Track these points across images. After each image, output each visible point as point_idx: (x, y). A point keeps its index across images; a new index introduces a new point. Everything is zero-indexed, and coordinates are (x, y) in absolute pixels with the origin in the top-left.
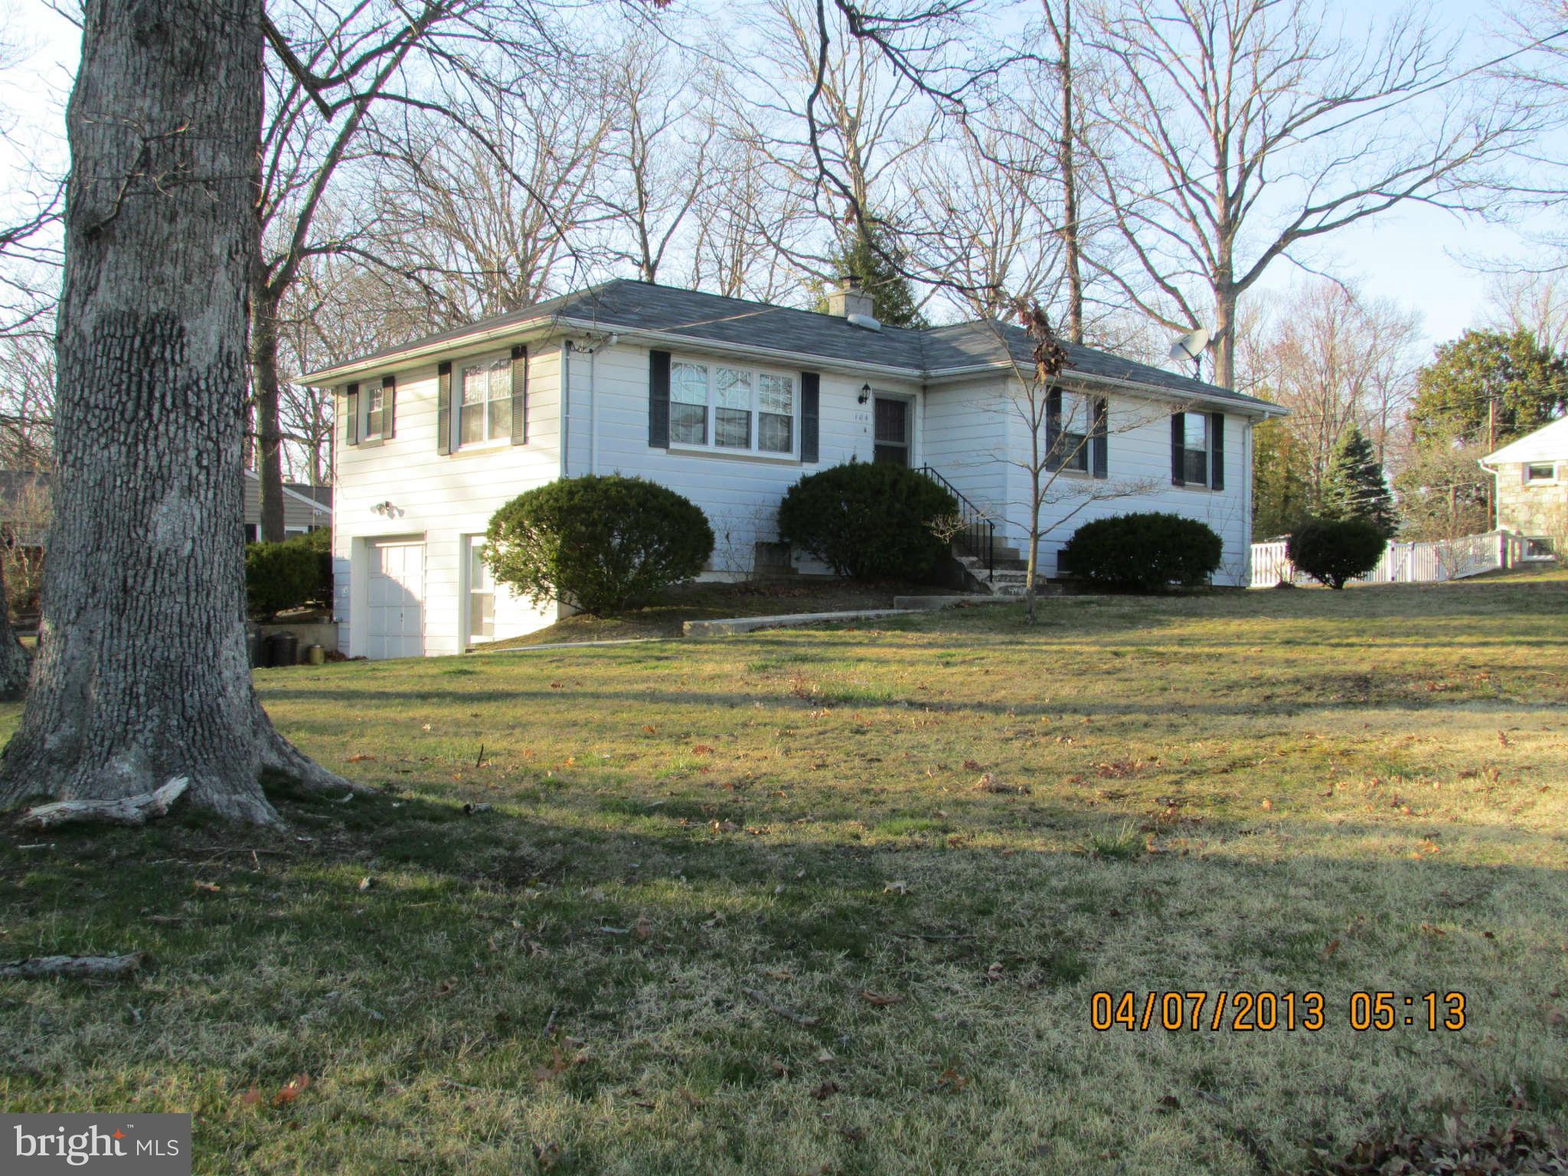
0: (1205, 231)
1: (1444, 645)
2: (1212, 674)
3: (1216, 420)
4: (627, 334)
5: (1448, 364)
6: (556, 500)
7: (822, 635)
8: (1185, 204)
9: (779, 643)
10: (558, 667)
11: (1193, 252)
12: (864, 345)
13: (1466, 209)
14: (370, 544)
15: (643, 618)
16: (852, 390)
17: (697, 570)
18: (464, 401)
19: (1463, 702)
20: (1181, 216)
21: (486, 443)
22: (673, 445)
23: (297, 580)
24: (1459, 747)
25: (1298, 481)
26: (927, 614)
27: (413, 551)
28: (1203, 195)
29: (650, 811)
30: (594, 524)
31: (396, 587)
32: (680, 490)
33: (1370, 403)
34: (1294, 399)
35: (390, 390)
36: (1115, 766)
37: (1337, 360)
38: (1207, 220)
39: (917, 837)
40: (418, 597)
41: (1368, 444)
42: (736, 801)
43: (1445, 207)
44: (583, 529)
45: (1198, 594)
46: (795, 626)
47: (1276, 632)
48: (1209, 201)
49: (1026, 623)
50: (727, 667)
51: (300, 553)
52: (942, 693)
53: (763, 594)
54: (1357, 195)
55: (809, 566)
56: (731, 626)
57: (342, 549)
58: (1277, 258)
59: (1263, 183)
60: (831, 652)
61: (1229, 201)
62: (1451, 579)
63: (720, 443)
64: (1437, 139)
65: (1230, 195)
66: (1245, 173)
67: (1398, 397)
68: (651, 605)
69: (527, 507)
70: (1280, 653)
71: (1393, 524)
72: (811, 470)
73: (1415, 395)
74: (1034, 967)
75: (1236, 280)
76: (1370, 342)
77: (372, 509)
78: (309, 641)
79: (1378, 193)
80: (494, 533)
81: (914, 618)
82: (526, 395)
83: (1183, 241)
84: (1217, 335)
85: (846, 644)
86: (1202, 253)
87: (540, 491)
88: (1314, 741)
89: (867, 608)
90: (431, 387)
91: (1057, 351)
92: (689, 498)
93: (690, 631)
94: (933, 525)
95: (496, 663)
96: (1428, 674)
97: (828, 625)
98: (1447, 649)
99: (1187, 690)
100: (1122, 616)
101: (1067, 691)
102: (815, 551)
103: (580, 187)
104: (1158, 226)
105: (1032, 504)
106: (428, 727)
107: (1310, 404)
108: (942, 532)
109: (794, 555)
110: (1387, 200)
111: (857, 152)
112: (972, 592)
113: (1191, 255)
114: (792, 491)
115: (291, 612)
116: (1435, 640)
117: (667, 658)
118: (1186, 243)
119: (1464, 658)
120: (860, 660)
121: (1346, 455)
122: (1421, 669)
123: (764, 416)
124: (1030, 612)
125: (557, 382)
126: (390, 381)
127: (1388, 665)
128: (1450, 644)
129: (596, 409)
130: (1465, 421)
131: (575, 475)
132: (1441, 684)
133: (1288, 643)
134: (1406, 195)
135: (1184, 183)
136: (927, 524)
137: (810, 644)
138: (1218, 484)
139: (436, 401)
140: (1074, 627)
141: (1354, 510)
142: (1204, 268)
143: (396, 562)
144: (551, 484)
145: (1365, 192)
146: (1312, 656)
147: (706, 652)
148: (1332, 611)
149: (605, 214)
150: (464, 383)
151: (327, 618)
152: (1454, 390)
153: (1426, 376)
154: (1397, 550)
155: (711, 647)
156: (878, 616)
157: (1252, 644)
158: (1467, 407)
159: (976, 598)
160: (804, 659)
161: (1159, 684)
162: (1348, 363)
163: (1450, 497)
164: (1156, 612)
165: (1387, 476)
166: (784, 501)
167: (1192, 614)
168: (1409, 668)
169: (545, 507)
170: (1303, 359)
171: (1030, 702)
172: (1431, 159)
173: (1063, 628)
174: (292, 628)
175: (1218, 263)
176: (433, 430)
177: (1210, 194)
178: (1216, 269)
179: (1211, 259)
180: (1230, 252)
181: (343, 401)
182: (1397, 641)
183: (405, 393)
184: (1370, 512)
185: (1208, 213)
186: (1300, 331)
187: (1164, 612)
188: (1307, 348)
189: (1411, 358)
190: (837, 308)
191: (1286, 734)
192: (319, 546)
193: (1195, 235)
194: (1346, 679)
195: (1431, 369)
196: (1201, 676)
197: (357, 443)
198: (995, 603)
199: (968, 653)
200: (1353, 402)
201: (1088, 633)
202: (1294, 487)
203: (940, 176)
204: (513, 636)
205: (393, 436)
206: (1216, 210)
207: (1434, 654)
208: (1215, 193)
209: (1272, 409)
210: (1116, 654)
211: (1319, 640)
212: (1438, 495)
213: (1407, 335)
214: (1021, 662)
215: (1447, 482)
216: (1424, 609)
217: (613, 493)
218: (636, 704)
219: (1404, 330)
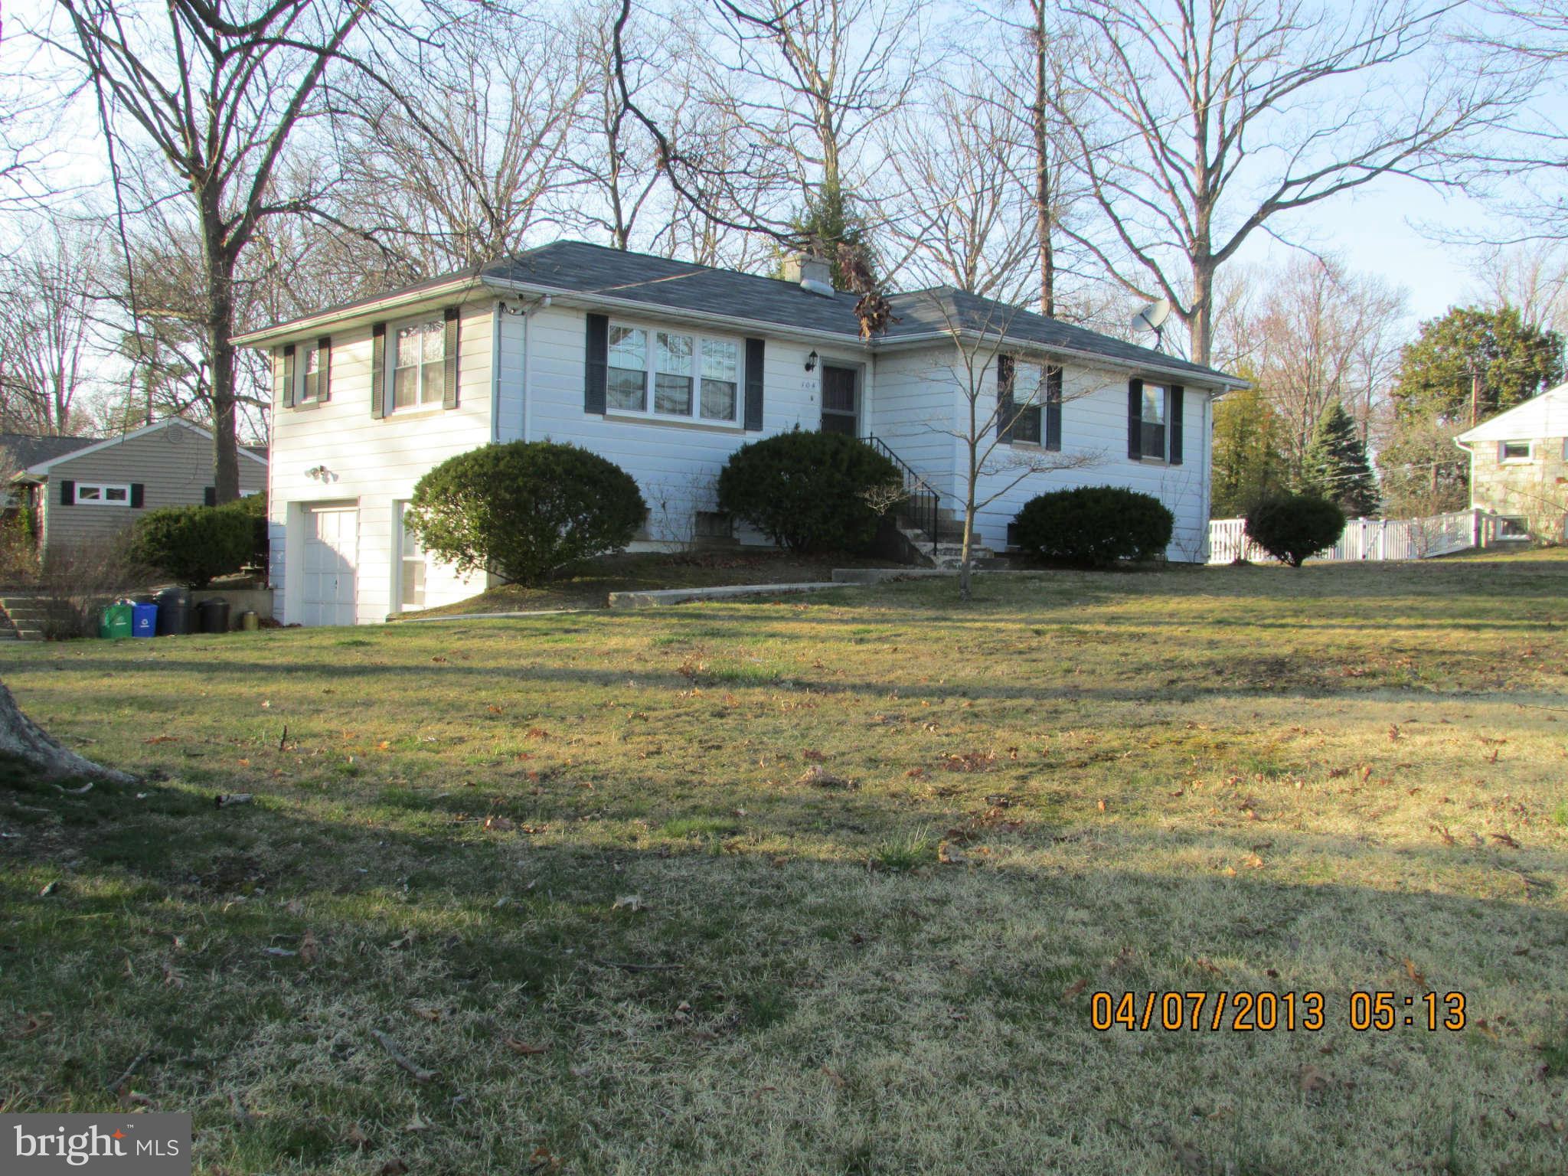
0: (1183, 202)
1: (1379, 627)
2: (1126, 655)
3: (1175, 394)
4: (559, 296)
5: (1432, 340)
6: (481, 466)
7: (745, 608)
8: (1164, 174)
9: (698, 616)
10: (460, 639)
11: (1171, 223)
12: (814, 311)
13: (1447, 183)
14: (306, 509)
15: (571, 588)
16: (799, 357)
17: (628, 539)
18: (398, 363)
19: (1371, 690)
20: (1159, 186)
21: (419, 407)
22: (609, 412)
23: (230, 545)
24: (1344, 740)
25: (1278, 457)
26: (862, 588)
27: (348, 516)
28: (1182, 166)
29: (430, 805)
30: (518, 490)
31: (331, 553)
32: (613, 458)
33: (1355, 378)
34: (1280, 374)
35: (326, 351)
36: (966, 757)
37: (1324, 337)
38: (1186, 192)
39: (697, 841)
40: (353, 564)
41: (1349, 421)
42: (535, 794)
43: (1427, 181)
44: (508, 496)
45: (1145, 570)
46: (723, 599)
47: (1211, 611)
48: (1187, 171)
49: (960, 598)
50: (632, 642)
51: (235, 518)
52: (835, 672)
53: (697, 564)
54: (1338, 167)
55: (749, 537)
56: (656, 598)
57: (278, 514)
58: (1256, 231)
59: (1242, 154)
60: (749, 627)
61: (1207, 172)
62: (1421, 557)
63: (659, 407)
64: (1418, 113)
65: (1209, 165)
66: (1224, 143)
67: (1383, 374)
68: (582, 575)
69: (452, 473)
70: (1207, 633)
71: (1374, 502)
72: (752, 438)
73: (1399, 372)
74: (730, 1007)
75: (1214, 252)
76: (1356, 318)
77: (307, 474)
78: (242, 607)
79: (1358, 165)
80: (420, 499)
81: (848, 592)
82: (458, 358)
83: (1160, 212)
84: (1193, 308)
85: (769, 618)
86: (1180, 224)
87: (467, 456)
88: (1194, 732)
89: (803, 581)
90: (364, 348)
91: (880, 304)
92: (621, 465)
93: (616, 602)
94: (867, 496)
95: (399, 634)
96: (1349, 658)
97: (758, 598)
98: (1382, 631)
99: (1093, 672)
100: (1061, 593)
101: (967, 673)
102: (755, 522)
103: (555, 151)
104: (1135, 196)
105: (968, 475)
106: (267, 704)
107: (1294, 379)
108: (876, 504)
109: (736, 525)
110: (1367, 173)
111: (828, 116)
112: (916, 565)
113: (1168, 226)
114: (733, 459)
115: (224, 578)
116: (1372, 622)
117: (576, 631)
118: (1164, 214)
119: (1395, 641)
120: (772, 636)
121: (1328, 432)
122: (1344, 653)
123: (706, 381)
124: (965, 587)
125: (488, 343)
126: (325, 342)
127: (1311, 648)
128: (1385, 627)
129: (529, 373)
130: (1447, 399)
131: (504, 441)
132: (1359, 669)
133: (1219, 622)
134: (1387, 168)
135: (1163, 152)
136: (861, 495)
137: (731, 618)
138: (1177, 458)
139: (370, 363)
140: (1009, 603)
141: (1334, 487)
142: (1182, 240)
143: (333, 528)
144: (479, 449)
145: (1345, 165)
146: (1239, 637)
147: (620, 625)
148: (1277, 590)
149: (582, 178)
150: (398, 345)
151: (262, 584)
152: (1437, 367)
153: (1410, 353)
154: (1369, 528)
155: (627, 619)
156: (812, 589)
157: (1182, 624)
158: (1449, 384)
159: (918, 572)
160: (715, 634)
161: (1066, 665)
162: (1334, 338)
163: (1431, 475)
164: (1098, 588)
165: (1371, 455)
166: (724, 470)
167: (1134, 591)
168: (1332, 651)
169: (470, 473)
170: (1289, 334)
171: (923, 683)
172: (1411, 133)
173: (998, 604)
174: (224, 594)
175: (1195, 235)
176: (368, 393)
177: (1189, 165)
178: (1193, 240)
179: (1189, 230)
180: (1208, 223)
181: (280, 362)
182: (1333, 622)
183: (341, 355)
184: (1352, 489)
185: (1187, 185)
186: (1285, 306)
187: (1106, 589)
188: (1292, 323)
189: (1397, 334)
190: (792, 272)
191: (1168, 723)
192: (256, 511)
193: (1173, 205)
194: (1263, 662)
195: (1414, 345)
196: (1115, 658)
197: (293, 406)
198: (935, 577)
199: (887, 629)
200: (1337, 379)
201: (1021, 610)
202: (1274, 463)
203: (919, 142)
204: (438, 605)
205: (329, 399)
206: (1195, 181)
207: (1366, 637)
208: (1194, 164)
209: (1233, 382)
210: (1038, 632)
211: (1253, 620)
212: (1419, 473)
213: (1393, 311)
214: (938, 640)
215: (1429, 460)
216: (1373, 590)
217: (540, 460)
218: (504, 681)
219: (1390, 306)
